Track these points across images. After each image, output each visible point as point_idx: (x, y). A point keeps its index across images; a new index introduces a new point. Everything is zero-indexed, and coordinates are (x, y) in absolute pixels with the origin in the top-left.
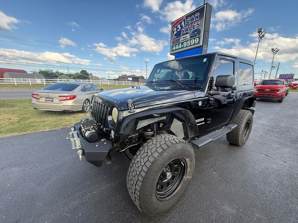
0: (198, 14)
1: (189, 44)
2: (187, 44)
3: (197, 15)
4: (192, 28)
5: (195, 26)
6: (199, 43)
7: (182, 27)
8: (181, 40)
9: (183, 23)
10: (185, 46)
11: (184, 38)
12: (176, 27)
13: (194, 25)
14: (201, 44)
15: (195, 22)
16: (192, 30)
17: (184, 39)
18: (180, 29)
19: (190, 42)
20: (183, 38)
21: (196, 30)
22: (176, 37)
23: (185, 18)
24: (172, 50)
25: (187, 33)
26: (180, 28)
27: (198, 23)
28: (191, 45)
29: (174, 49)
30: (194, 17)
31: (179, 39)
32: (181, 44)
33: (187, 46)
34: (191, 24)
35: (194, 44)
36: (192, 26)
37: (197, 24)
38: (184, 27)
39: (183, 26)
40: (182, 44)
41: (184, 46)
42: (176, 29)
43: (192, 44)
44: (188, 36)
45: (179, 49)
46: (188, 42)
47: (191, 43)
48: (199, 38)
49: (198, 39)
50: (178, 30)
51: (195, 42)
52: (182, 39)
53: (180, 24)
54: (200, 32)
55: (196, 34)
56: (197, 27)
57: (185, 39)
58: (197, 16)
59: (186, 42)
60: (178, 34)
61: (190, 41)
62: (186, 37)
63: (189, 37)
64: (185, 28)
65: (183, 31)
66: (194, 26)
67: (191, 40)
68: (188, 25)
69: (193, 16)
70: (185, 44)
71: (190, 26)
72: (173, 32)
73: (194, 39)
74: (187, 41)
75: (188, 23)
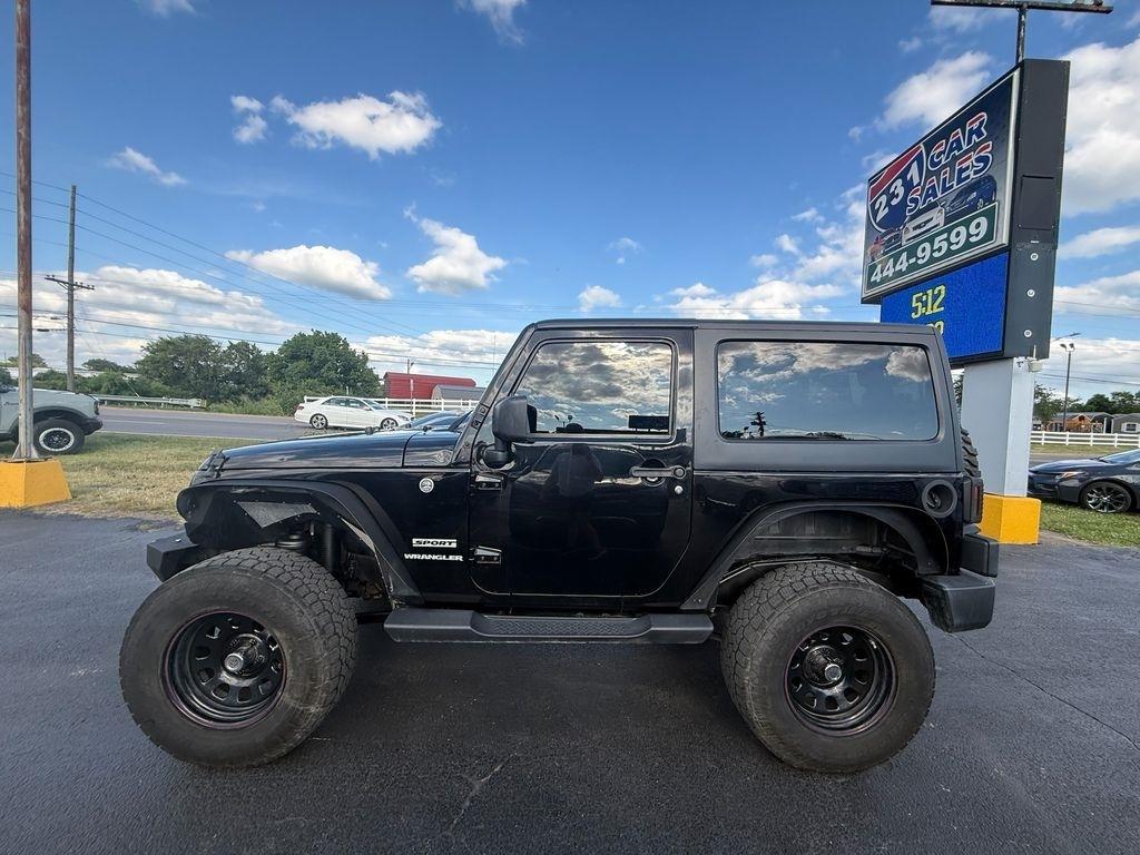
0: (981, 116)
1: (940, 249)
2: (933, 251)
3: (977, 123)
4: (955, 183)
5: (968, 168)
6: (989, 236)
7: (908, 186)
8: (905, 237)
9: (914, 172)
10: (925, 260)
11: (919, 227)
12: (886, 192)
13: (964, 166)
14: (1003, 238)
15: (967, 152)
16: (955, 187)
17: (918, 231)
18: (900, 198)
19: (947, 239)
20: (915, 229)
21: (975, 183)
22: (883, 231)
23: (923, 148)
24: (870, 285)
25: (932, 206)
26: (901, 191)
27: (982, 154)
28: (950, 253)
29: (876, 278)
30: (960, 135)
31: (898, 237)
32: (905, 254)
33: (932, 260)
34: (951, 165)
35: (968, 245)
36: (952, 171)
37: (979, 160)
38: (919, 184)
39: (916, 182)
40: (912, 252)
41: (920, 262)
42: (884, 199)
43: (953, 248)
44: (937, 217)
45: (900, 274)
46: (937, 239)
47: (950, 244)
48: (990, 215)
49: (983, 221)
50: (894, 202)
51: (969, 235)
52: (909, 233)
53: (903, 176)
54: (995, 190)
55: (976, 200)
56: (976, 172)
57: (924, 229)
58: (975, 126)
59: (927, 245)
60: (896, 218)
61: (945, 236)
62: (926, 223)
63: (941, 220)
64: (923, 189)
65: (913, 200)
66: (961, 171)
67: (949, 231)
68: (937, 173)
69: (958, 133)
70: (924, 253)
71: (946, 173)
72: (875, 213)
73: (967, 224)
74: (931, 240)
75: (934, 164)
